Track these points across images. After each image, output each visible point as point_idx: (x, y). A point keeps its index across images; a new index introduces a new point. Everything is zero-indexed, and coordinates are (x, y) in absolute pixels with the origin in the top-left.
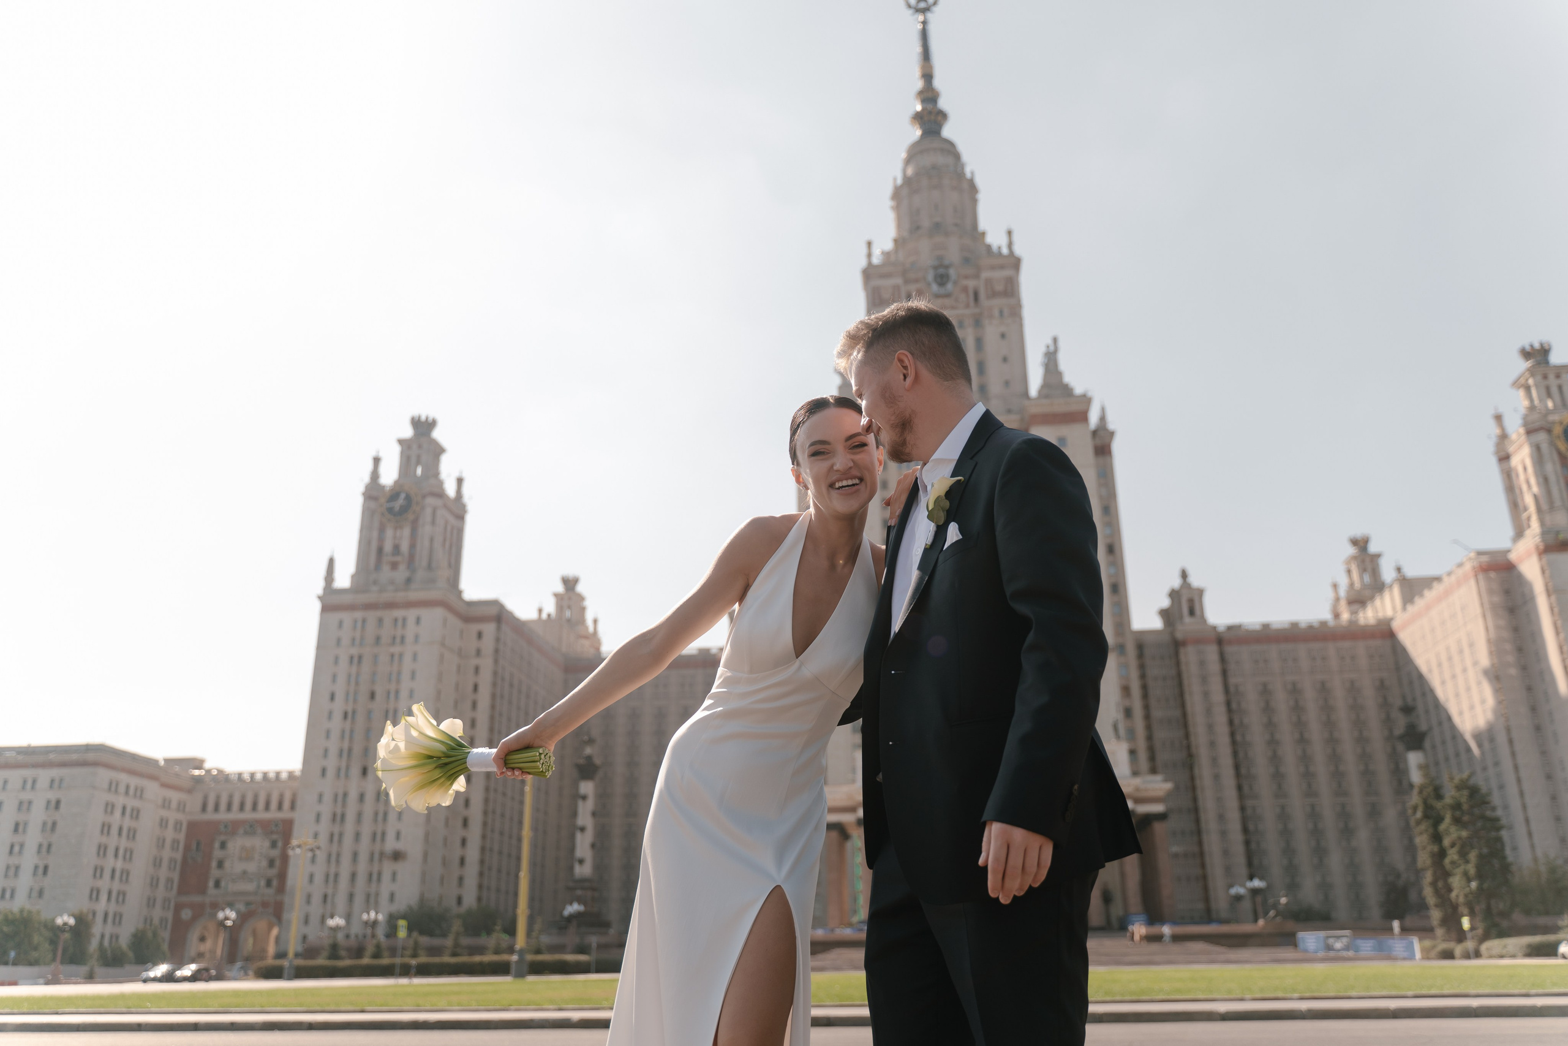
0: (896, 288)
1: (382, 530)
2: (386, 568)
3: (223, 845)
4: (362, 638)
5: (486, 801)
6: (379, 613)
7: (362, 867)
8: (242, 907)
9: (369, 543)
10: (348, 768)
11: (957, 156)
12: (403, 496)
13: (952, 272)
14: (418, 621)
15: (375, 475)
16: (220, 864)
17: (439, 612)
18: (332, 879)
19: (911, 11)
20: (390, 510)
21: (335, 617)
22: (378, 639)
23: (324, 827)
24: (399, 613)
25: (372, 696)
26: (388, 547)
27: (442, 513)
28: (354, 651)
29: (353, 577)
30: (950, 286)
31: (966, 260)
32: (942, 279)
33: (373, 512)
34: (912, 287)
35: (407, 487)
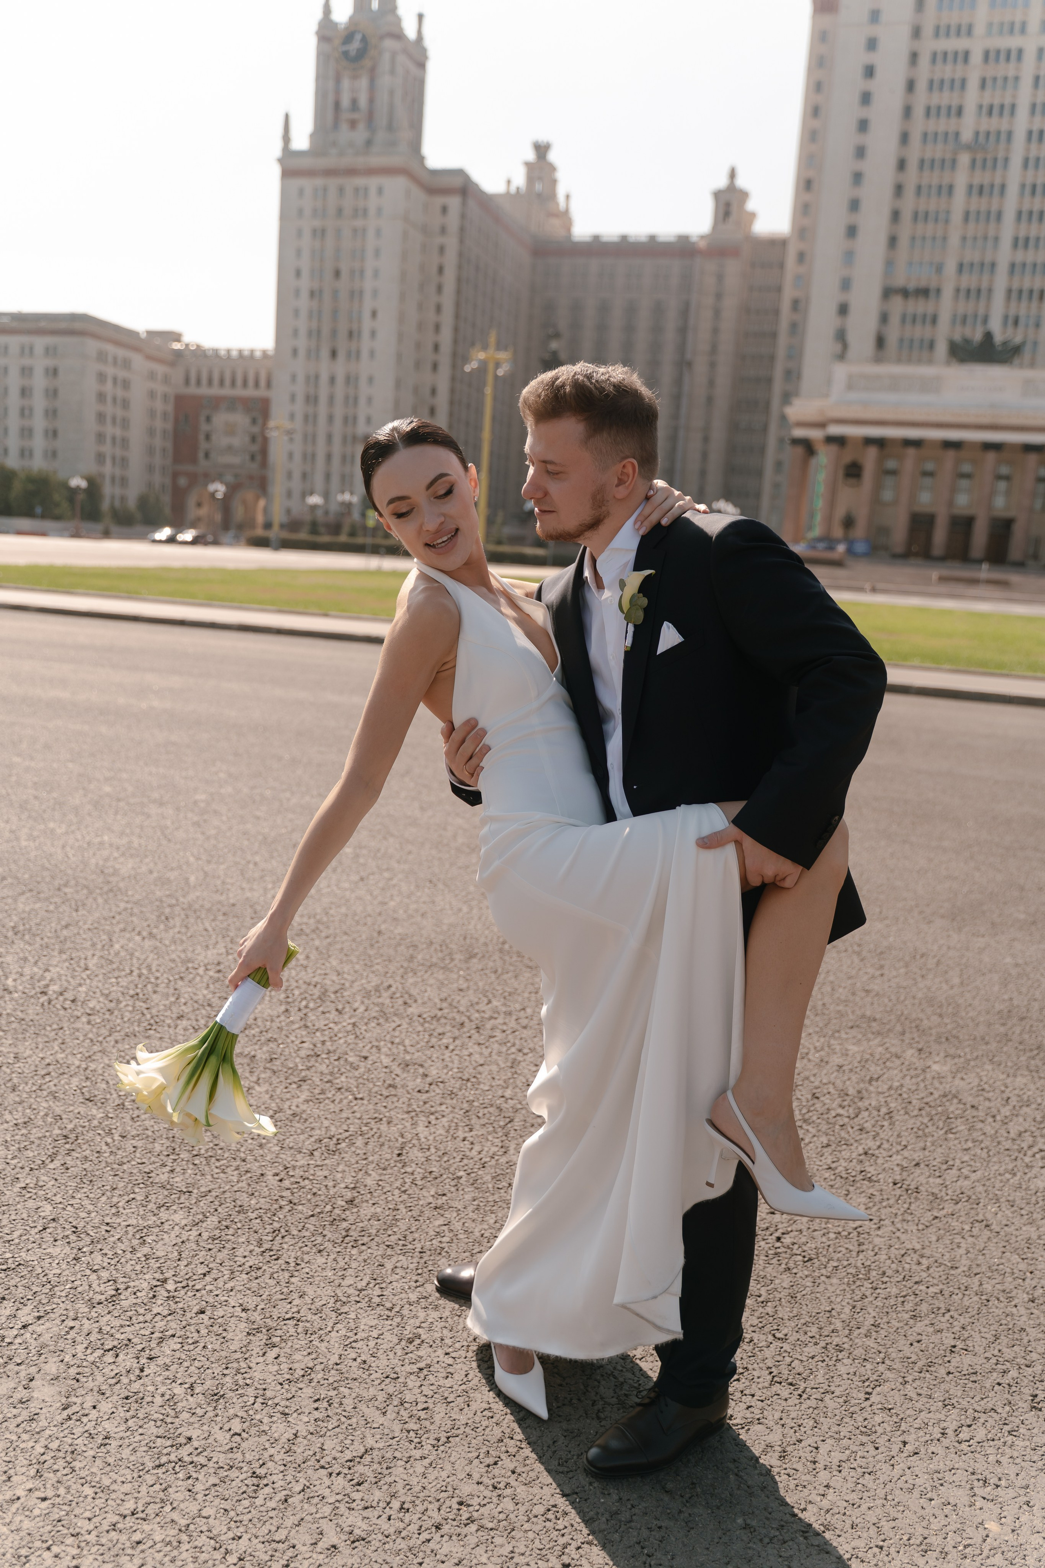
1: (338, 80)
2: (344, 127)
3: (208, 419)
4: (324, 209)
5: (452, 391)
6: (340, 181)
7: (337, 449)
8: (229, 478)
9: (326, 96)
10: (318, 350)
12: (358, 37)
14: (380, 191)
15: (327, 9)
16: (208, 437)
17: (402, 182)
18: (309, 458)
20: (346, 54)
21: (297, 183)
22: (340, 211)
23: (299, 407)
24: (360, 181)
25: (337, 274)
26: (345, 102)
27: (401, 59)
28: (317, 223)
29: (312, 136)
33: (328, 57)
35: (362, 26)
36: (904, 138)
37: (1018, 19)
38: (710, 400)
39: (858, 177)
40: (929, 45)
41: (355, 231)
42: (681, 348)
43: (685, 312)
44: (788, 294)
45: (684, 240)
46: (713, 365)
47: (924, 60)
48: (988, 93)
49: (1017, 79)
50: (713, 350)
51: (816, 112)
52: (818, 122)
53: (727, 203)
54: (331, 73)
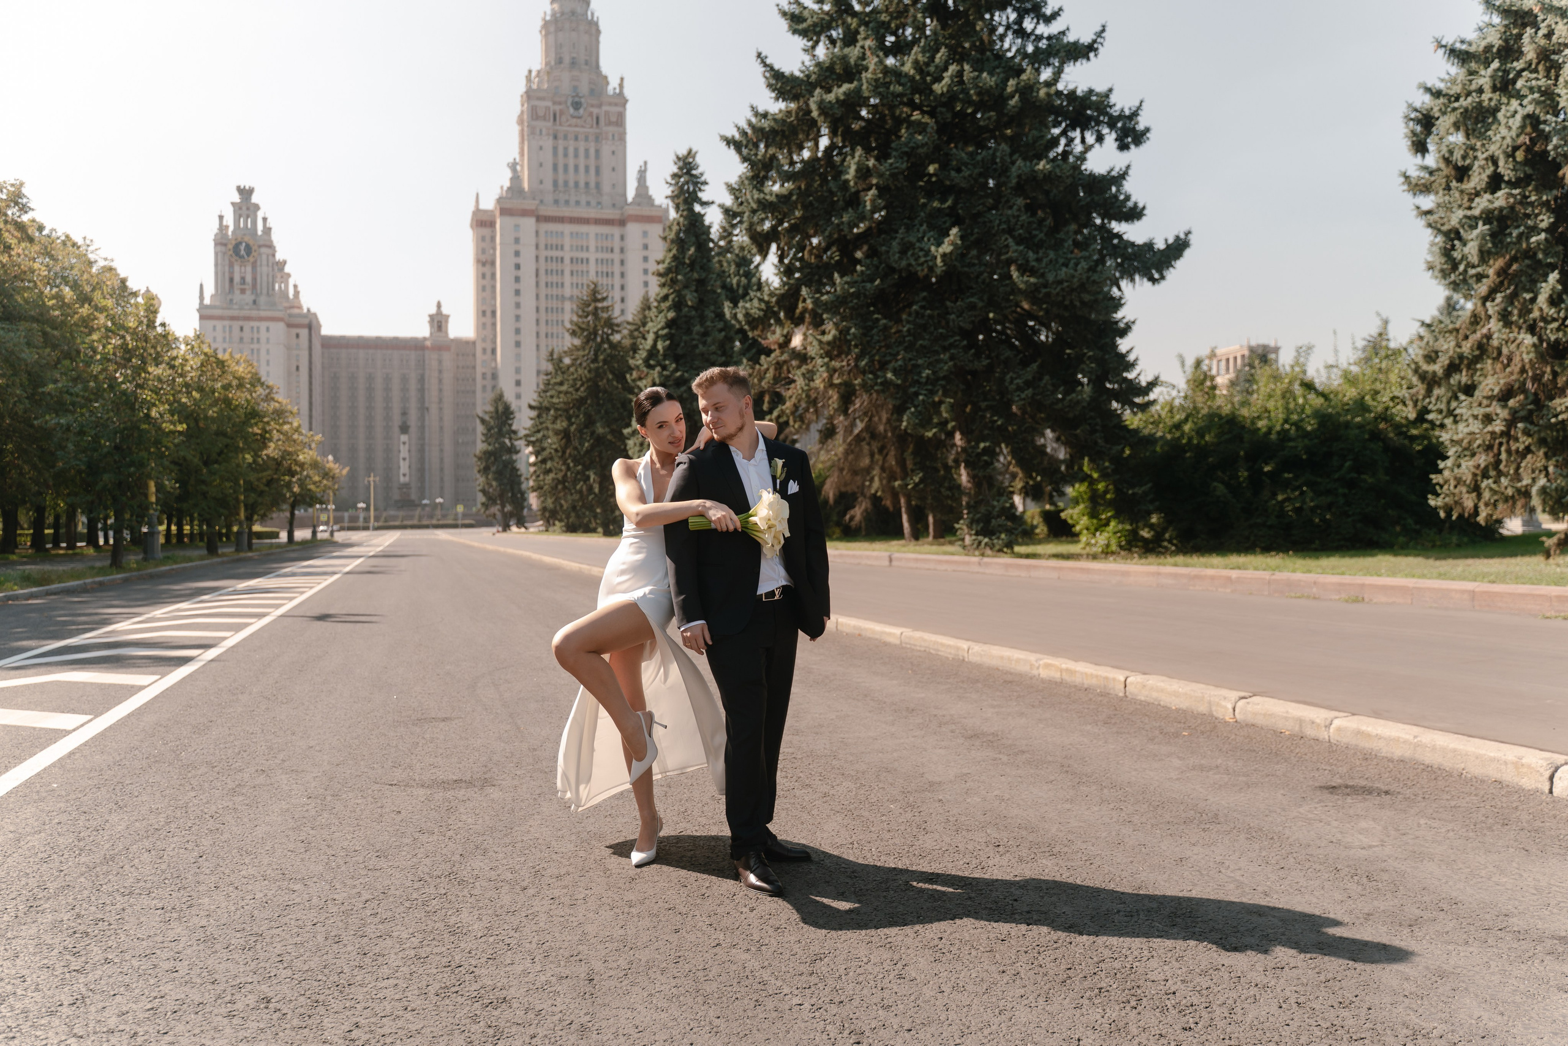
0: (547, 108)
1: (231, 265)
2: (237, 292)
4: (230, 337)
6: (241, 323)
9: (224, 274)
12: (244, 245)
13: (583, 100)
14: (268, 329)
15: (222, 228)
17: (281, 325)
20: (235, 253)
21: (210, 324)
22: (241, 339)
24: (255, 324)
26: (237, 279)
29: (216, 297)
30: (581, 111)
31: (592, 91)
32: (577, 105)
33: (224, 254)
34: (557, 108)
35: (246, 239)
36: (537, 296)
37: (585, 244)
38: (441, 428)
39: (518, 318)
40: (544, 253)
41: (252, 350)
42: (422, 400)
43: (422, 380)
44: (479, 370)
45: (414, 340)
46: (441, 409)
47: (542, 260)
48: (575, 277)
49: (588, 272)
50: (440, 401)
51: (484, 276)
52: (486, 282)
53: (439, 321)
54: (227, 262)
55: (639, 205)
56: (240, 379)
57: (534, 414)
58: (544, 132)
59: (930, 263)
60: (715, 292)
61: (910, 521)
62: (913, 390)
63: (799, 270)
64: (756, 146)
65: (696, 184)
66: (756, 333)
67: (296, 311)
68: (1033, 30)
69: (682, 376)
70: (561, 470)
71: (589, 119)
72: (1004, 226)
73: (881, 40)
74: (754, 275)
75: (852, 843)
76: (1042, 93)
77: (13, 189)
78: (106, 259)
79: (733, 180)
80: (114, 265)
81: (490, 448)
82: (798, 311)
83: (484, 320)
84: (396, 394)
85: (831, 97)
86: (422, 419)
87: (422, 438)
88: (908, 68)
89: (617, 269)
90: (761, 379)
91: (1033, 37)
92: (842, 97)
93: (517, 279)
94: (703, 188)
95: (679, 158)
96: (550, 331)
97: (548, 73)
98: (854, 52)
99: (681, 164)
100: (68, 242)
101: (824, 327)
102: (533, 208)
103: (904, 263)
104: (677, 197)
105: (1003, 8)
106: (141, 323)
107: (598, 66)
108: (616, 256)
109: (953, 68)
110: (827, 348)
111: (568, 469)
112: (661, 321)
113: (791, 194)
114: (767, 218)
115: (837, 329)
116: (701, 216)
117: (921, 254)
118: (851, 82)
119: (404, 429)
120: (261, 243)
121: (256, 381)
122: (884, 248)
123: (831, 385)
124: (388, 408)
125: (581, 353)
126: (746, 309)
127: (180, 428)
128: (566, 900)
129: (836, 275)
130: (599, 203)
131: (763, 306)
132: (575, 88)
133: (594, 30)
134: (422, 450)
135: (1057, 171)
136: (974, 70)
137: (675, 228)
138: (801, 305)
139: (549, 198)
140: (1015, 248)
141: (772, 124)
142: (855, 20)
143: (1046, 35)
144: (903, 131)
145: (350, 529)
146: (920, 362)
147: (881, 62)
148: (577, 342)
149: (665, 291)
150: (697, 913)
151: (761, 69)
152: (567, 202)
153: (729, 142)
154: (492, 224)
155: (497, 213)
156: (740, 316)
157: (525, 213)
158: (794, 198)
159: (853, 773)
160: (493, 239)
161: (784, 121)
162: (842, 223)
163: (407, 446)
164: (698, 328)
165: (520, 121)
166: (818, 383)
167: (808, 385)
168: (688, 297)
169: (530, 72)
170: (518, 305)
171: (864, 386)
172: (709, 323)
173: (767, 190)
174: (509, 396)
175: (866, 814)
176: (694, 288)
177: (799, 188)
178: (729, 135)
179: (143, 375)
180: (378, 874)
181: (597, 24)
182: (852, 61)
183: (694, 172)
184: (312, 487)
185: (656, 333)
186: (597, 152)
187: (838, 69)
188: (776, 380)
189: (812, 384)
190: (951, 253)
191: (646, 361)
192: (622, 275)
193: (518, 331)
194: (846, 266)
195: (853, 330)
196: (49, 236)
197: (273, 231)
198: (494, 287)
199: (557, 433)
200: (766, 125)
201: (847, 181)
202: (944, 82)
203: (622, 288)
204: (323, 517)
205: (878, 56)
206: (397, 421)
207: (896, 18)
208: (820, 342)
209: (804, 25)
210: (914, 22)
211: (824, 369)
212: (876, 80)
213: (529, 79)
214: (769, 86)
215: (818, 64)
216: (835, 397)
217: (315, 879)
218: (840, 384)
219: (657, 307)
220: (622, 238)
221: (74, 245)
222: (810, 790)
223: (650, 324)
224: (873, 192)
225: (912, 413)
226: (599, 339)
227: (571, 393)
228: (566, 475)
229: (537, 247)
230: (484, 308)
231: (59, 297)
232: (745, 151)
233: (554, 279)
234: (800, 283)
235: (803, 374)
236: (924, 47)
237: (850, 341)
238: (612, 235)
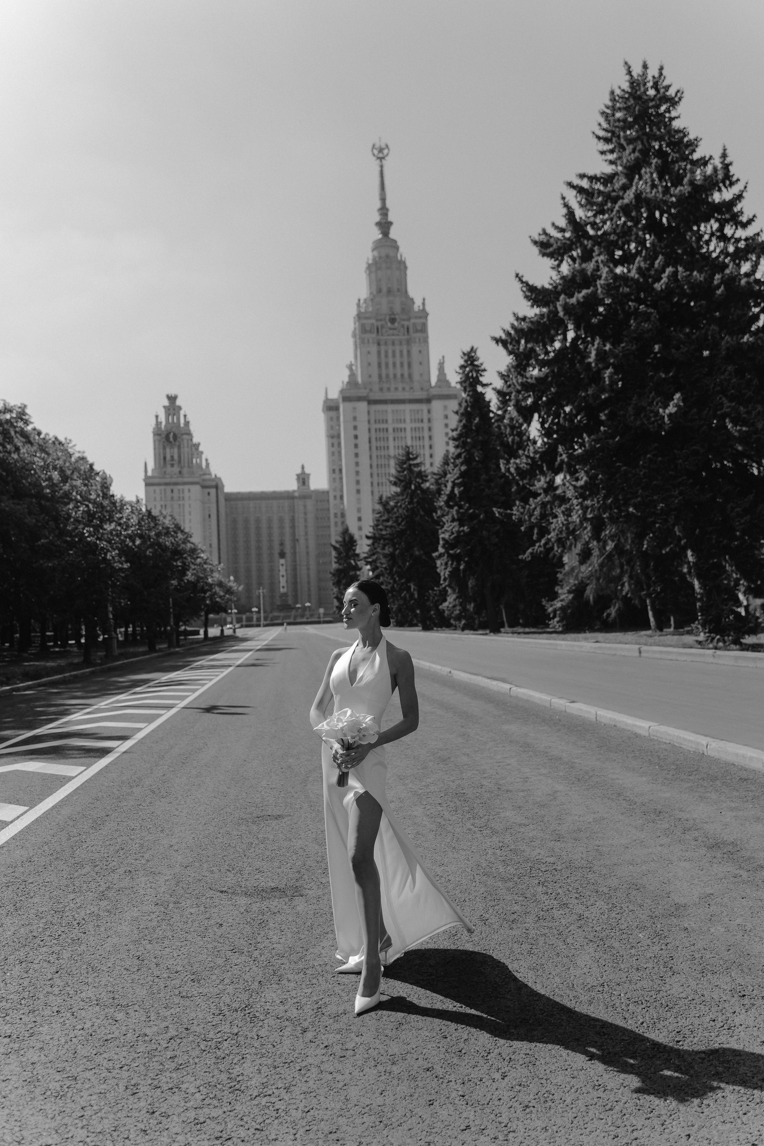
0: (372, 324)
1: (164, 448)
2: (169, 466)
4: (165, 498)
6: (172, 487)
9: (160, 455)
11: (397, 248)
12: (170, 432)
13: (397, 317)
14: (189, 491)
15: (158, 424)
17: (198, 487)
19: (375, 158)
20: (168, 441)
21: (152, 488)
22: (172, 498)
24: (180, 487)
26: (168, 457)
28: (163, 503)
30: (396, 324)
31: (403, 310)
32: (393, 321)
33: (160, 441)
34: (379, 324)
35: (173, 430)
36: (371, 457)
37: (402, 418)
38: (308, 553)
39: (357, 473)
40: (374, 426)
42: (293, 534)
43: (293, 520)
44: (333, 511)
45: (287, 492)
46: (307, 540)
47: (373, 431)
48: (396, 442)
49: (405, 438)
50: (306, 534)
51: (333, 445)
52: (335, 449)
53: (303, 479)
54: (161, 447)
55: (440, 387)
56: (168, 528)
57: (370, 542)
58: (371, 340)
59: (660, 422)
60: (496, 449)
61: (654, 616)
62: (651, 520)
63: (556, 432)
64: (519, 342)
65: (478, 371)
66: (525, 481)
67: (207, 477)
68: (733, 235)
69: (474, 512)
70: (390, 583)
71: (402, 329)
72: (719, 388)
73: (612, 254)
74: (525, 434)
75: (602, 985)
76: (743, 282)
77: (20, 410)
78: (79, 452)
79: (503, 369)
80: (85, 455)
81: (341, 567)
82: (557, 463)
83: (334, 476)
84: (276, 531)
85: (573, 301)
86: (294, 547)
87: (294, 561)
88: (634, 274)
89: (426, 434)
90: (530, 516)
91: (733, 240)
92: (582, 300)
93: (356, 446)
94: (483, 373)
95: (464, 354)
96: (380, 481)
97: (372, 300)
98: (590, 266)
99: (466, 358)
100: (57, 442)
101: (577, 475)
102: (365, 394)
103: (638, 423)
104: (465, 382)
105: (707, 220)
106: (98, 496)
107: (406, 292)
108: (425, 425)
109: (669, 270)
110: (580, 490)
111: (395, 582)
112: (456, 472)
113: (547, 376)
114: (529, 396)
115: (588, 476)
116: (482, 395)
117: (652, 415)
118: (588, 288)
119: (282, 555)
120: (183, 432)
121: (178, 528)
122: (622, 412)
123: (584, 519)
124: (270, 541)
125: (401, 498)
126: (517, 464)
127: (126, 566)
128: (337, 1049)
129: (585, 435)
130: (411, 388)
131: (529, 461)
132: (391, 308)
133: (402, 267)
134: (295, 569)
135: (759, 342)
136: (686, 270)
137: (464, 404)
138: (559, 459)
139: (376, 387)
140: (728, 404)
141: (530, 325)
142: (590, 242)
143: (743, 237)
144: (632, 321)
145: (247, 626)
146: (655, 497)
147: (611, 271)
148: (398, 490)
149: (459, 451)
150: (452, 1078)
151: (519, 285)
152: (389, 389)
153: (498, 341)
154: (337, 409)
155: (341, 400)
156: (512, 470)
157: (359, 399)
158: (550, 379)
159: (606, 890)
160: (338, 418)
161: (538, 322)
162: (588, 395)
163: (284, 567)
164: (484, 477)
165: (354, 335)
166: (575, 518)
167: (566, 520)
168: (476, 454)
169: (359, 300)
170: (357, 464)
171: (610, 518)
172: (492, 473)
173: (528, 375)
174: (353, 530)
175: (616, 945)
176: (479, 447)
177: (553, 371)
178: (497, 336)
179: (101, 531)
180: (187, 1003)
181: (404, 263)
182: (589, 273)
183: (476, 363)
184: (218, 599)
185: (453, 482)
186: (409, 352)
187: (578, 279)
188: (543, 516)
189: (570, 519)
190: (676, 412)
191: (447, 503)
192: (430, 438)
193: (358, 482)
194: (592, 428)
195: (600, 476)
196: (44, 439)
197: (191, 423)
198: (340, 452)
199: (385, 556)
200: (525, 327)
201: (590, 363)
202: (662, 281)
203: (431, 447)
204: (229, 619)
205: (609, 267)
206: (277, 549)
207: (622, 237)
208: (575, 487)
209: (551, 249)
210: (636, 238)
211: (578, 507)
212: (608, 285)
213: (358, 305)
214: (526, 297)
215: (563, 278)
216: (589, 528)
217: (136, 1007)
218: (592, 518)
219: (453, 463)
220: (429, 411)
221: (60, 443)
222: (567, 910)
223: (449, 476)
224: (610, 370)
225: (650, 538)
226: (413, 487)
227: (395, 527)
228: (393, 587)
229: (369, 422)
230: (334, 467)
231: (50, 479)
232: (510, 347)
233: (382, 444)
234: (557, 442)
235: (563, 512)
236: (645, 256)
237: (598, 485)
238: (422, 410)
